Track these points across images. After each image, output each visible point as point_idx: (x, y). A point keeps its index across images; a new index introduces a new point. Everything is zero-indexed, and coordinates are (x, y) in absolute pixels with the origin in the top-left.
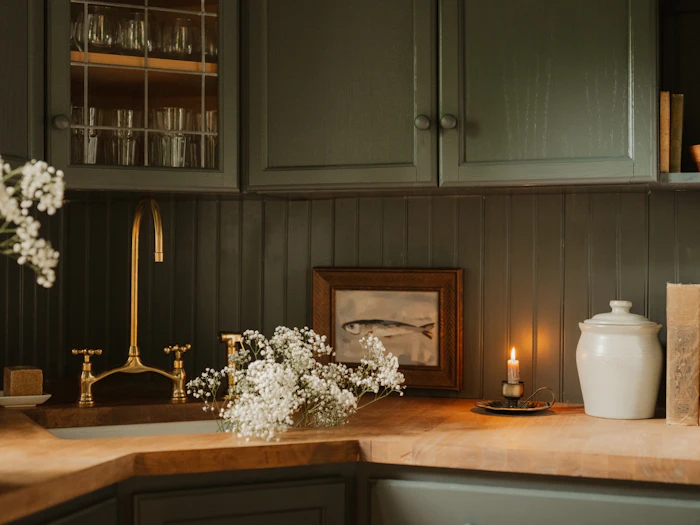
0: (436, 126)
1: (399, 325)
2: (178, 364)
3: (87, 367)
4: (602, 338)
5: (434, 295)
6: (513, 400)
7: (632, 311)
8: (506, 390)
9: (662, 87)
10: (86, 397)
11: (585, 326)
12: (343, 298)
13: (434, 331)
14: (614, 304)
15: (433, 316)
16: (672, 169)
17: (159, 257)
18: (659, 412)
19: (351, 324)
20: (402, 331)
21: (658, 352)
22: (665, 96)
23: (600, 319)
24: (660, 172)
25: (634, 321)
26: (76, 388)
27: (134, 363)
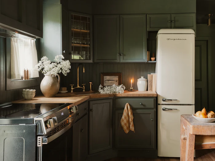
0: (120, 55)
1: (113, 80)
2: (84, 86)
3: (72, 87)
4: (140, 81)
5: (118, 76)
6: (132, 89)
7: (144, 78)
8: (131, 88)
9: (147, 51)
10: (72, 91)
11: (138, 80)
12: (105, 77)
13: (118, 81)
14: (142, 77)
15: (118, 79)
16: (149, 61)
17: (84, 72)
18: (147, 90)
19: (106, 81)
20: (113, 81)
21: (147, 83)
22: (148, 52)
23: (140, 79)
24: (147, 61)
25: (144, 79)
26: (71, 90)
27: (78, 87)
